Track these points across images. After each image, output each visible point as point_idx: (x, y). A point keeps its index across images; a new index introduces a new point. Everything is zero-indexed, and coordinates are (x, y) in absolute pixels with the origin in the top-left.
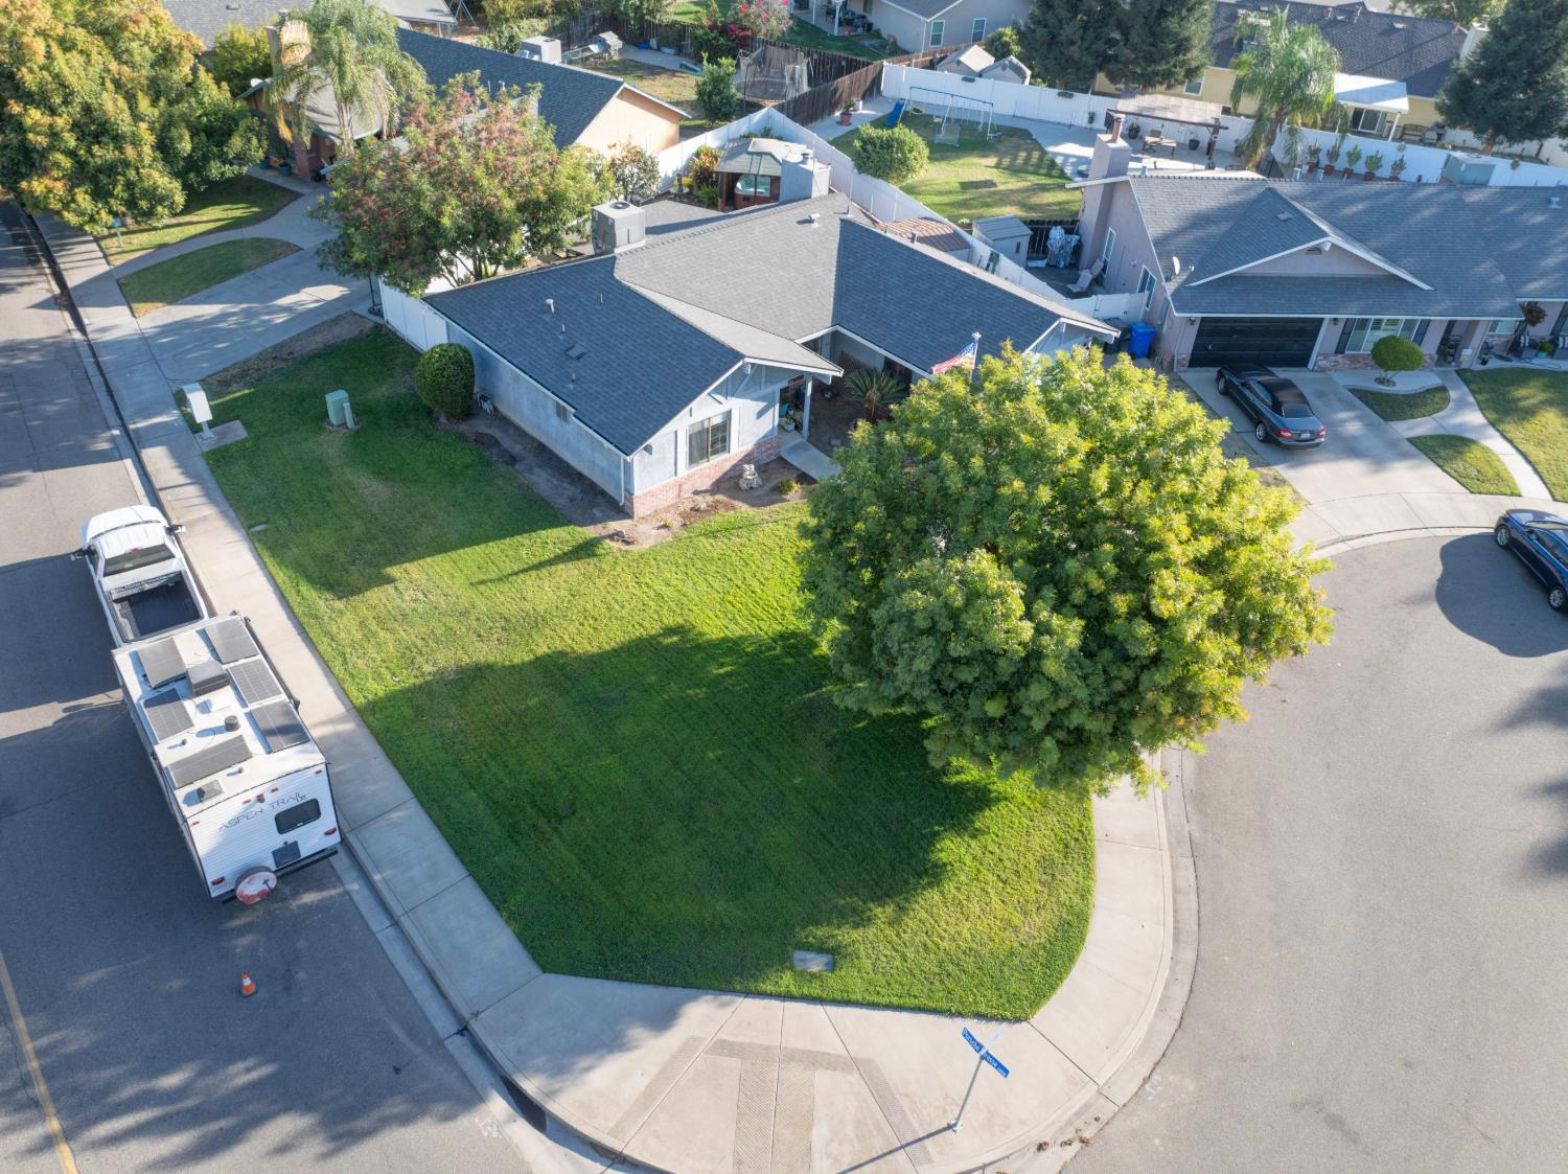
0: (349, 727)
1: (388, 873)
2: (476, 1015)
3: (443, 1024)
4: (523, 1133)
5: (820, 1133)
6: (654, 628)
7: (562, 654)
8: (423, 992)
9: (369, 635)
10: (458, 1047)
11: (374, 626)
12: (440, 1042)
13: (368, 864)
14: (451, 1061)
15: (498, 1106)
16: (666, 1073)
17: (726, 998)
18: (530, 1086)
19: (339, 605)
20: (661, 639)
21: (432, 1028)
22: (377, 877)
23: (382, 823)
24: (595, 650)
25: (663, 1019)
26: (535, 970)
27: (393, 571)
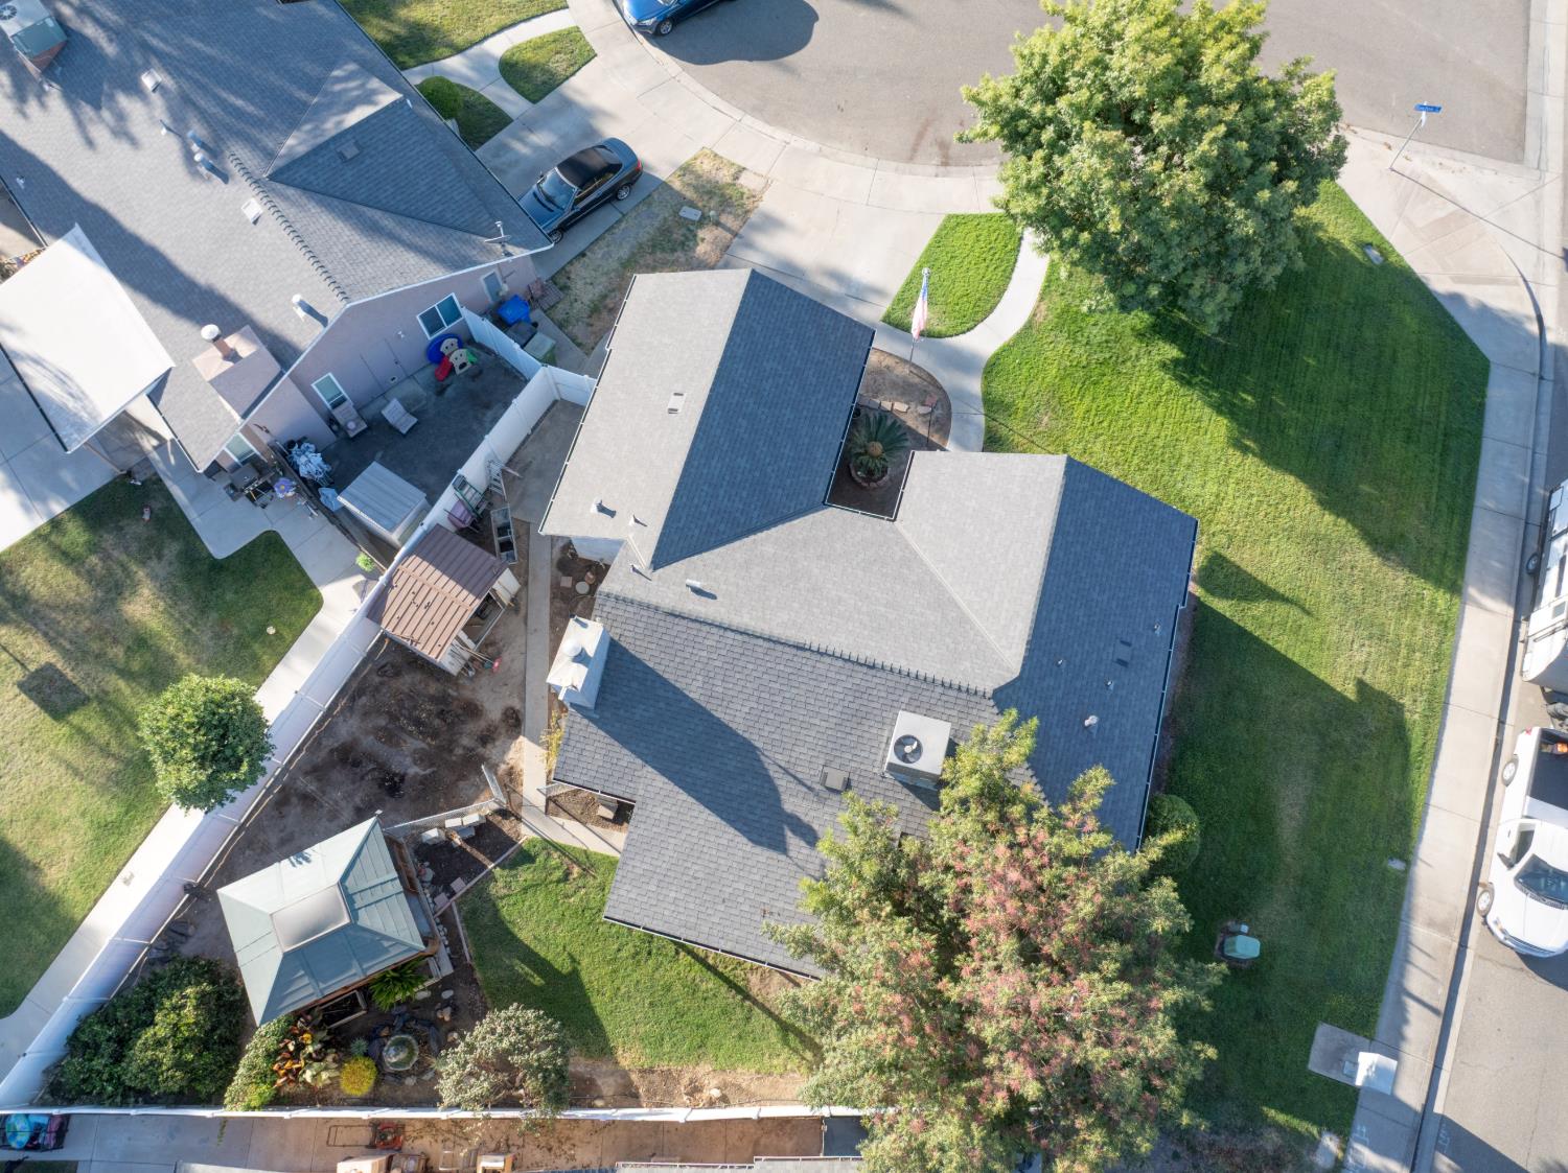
0: (1472, 591)
1: (1521, 477)
2: (1534, 374)
3: (1548, 388)
4: (1548, 321)
5: (1440, 214)
6: (1250, 459)
7: (1321, 502)
8: (1546, 409)
9: (1412, 649)
10: (1549, 374)
11: (1404, 652)
12: (1555, 382)
13: (1526, 492)
14: (1556, 371)
15: (1551, 338)
16: (1478, 281)
17: (1424, 280)
18: (1534, 328)
19: (1406, 701)
20: (1257, 451)
21: (1554, 390)
22: (1527, 480)
23: (1502, 508)
24: (1300, 484)
25: (1457, 298)
26: (1492, 367)
27: (1350, 692)
